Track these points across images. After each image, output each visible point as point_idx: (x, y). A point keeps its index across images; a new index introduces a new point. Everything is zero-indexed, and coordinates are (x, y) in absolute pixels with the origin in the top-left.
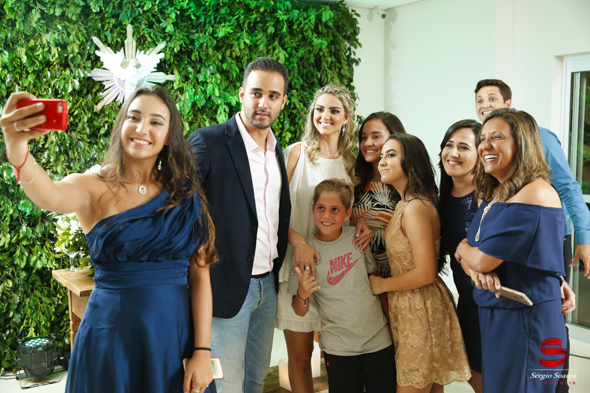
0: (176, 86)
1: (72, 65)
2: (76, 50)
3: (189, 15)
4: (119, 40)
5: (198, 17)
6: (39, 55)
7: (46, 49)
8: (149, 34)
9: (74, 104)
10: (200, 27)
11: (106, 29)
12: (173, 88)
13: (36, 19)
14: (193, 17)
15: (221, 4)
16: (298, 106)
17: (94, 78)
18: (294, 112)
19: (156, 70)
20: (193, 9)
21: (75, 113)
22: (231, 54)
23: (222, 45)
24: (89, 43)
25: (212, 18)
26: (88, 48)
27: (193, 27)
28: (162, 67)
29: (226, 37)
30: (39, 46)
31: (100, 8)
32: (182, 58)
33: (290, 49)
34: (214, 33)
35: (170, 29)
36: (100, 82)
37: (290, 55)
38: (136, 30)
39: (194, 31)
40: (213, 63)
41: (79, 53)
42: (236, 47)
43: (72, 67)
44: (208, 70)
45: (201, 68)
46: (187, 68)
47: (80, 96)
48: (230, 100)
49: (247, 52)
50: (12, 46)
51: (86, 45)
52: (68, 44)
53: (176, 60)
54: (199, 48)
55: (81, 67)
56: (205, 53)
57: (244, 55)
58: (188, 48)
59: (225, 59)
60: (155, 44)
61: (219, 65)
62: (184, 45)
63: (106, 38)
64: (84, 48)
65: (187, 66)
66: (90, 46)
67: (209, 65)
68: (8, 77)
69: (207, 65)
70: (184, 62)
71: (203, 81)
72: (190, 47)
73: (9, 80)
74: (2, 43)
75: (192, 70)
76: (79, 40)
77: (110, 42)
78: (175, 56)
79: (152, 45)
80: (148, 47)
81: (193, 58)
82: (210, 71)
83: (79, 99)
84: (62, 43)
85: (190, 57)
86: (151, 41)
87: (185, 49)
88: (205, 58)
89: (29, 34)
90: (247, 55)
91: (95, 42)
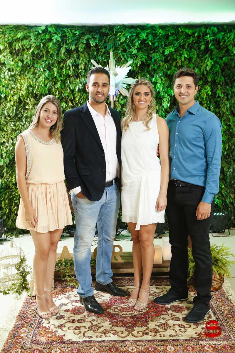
1: (80, 76)
2: (83, 68)
3: (148, 43)
4: (106, 60)
5: (153, 44)
6: (64, 71)
7: (68, 68)
8: (123, 55)
9: (81, 97)
10: (155, 50)
11: (99, 55)
13: (63, 53)
14: (150, 44)
15: (170, 34)
16: (220, 96)
18: (218, 99)
19: (127, 76)
20: (150, 39)
21: (82, 102)
22: (176, 64)
23: (168, 59)
24: (90, 64)
25: (163, 43)
26: (90, 66)
27: (151, 49)
28: (131, 74)
29: (171, 53)
30: (65, 67)
31: (96, 43)
32: (144, 69)
33: (215, 59)
34: (164, 52)
35: (135, 52)
37: (215, 62)
38: (116, 55)
39: (152, 52)
40: (161, 71)
41: (84, 69)
42: (179, 60)
43: (80, 77)
44: (157, 75)
45: (154, 74)
46: (146, 75)
47: (84, 92)
48: (171, 93)
49: (187, 62)
50: (52, 68)
51: (89, 64)
52: (78, 65)
53: (141, 70)
54: (154, 62)
55: (85, 77)
56: (158, 65)
57: (185, 65)
58: (148, 63)
59: (171, 68)
60: (127, 61)
61: (166, 71)
62: (144, 61)
63: (99, 60)
64: (87, 66)
65: (146, 74)
66: (91, 65)
67: (159, 72)
68: (49, 84)
69: (158, 72)
70: (145, 71)
71: (155, 82)
72: (149, 62)
73: (49, 85)
74: (46, 66)
75: (149, 76)
76: (84, 62)
77: (101, 62)
78: (140, 68)
79: (125, 62)
80: (122, 63)
81: (150, 68)
82: (159, 76)
83: (83, 94)
84: (75, 64)
85: (149, 68)
86: (124, 60)
87: (146, 63)
88: (156, 68)
89: (60, 61)
90: (187, 64)
91: (92, 63)
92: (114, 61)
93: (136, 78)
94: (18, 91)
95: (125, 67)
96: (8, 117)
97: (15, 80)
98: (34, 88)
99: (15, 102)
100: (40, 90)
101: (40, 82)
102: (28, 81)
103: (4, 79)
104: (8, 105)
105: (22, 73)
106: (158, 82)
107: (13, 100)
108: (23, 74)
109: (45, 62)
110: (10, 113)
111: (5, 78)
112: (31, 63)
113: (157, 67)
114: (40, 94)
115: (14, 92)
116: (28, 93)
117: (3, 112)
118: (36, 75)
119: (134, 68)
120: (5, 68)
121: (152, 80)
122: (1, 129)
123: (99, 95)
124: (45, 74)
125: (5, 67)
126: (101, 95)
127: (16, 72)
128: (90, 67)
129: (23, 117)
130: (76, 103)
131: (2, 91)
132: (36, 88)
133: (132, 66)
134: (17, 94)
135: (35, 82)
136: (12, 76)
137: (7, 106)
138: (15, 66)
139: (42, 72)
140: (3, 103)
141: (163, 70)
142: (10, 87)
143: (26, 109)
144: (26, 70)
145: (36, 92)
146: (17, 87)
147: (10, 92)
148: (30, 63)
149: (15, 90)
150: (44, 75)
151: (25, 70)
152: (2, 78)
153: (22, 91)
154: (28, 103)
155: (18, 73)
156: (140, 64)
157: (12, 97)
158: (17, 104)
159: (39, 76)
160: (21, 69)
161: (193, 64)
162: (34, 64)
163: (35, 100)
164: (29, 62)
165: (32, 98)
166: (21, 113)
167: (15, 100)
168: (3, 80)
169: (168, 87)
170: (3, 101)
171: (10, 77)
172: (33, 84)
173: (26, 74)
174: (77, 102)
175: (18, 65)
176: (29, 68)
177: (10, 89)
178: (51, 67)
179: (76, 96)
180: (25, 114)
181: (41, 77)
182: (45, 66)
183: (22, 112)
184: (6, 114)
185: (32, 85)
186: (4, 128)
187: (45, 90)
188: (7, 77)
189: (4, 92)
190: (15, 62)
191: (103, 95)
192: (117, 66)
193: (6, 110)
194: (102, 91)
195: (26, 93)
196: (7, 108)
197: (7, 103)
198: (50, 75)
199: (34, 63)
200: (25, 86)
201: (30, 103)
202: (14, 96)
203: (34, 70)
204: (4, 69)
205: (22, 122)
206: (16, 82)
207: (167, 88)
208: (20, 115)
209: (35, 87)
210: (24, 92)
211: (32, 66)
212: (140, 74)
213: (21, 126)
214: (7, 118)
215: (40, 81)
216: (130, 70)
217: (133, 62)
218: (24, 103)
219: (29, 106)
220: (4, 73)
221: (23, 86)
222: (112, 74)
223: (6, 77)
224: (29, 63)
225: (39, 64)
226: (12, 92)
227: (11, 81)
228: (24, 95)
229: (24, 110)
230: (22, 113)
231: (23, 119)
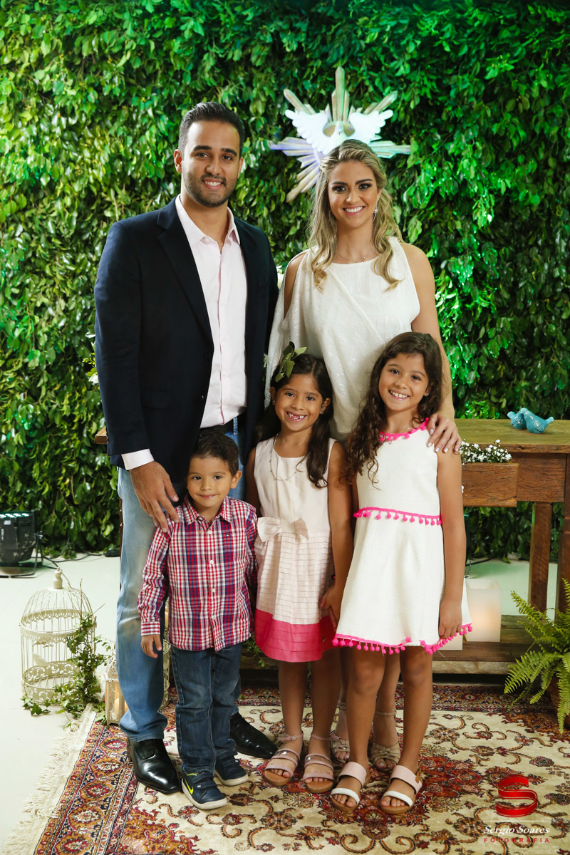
0: (410, 163)
1: (253, 133)
2: (261, 111)
3: (441, 46)
4: (323, 92)
5: (455, 49)
8: (372, 79)
9: (252, 190)
10: (460, 65)
11: (305, 77)
12: (406, 165)
13: (208, 68)
14: (447, 49)
15: (502, 22)
17: (286, 152)
19: (379, 138)
20: (447, 35)
21: (254, 204)
22: (516, 107)
23: (495, 92)
24: (281, 100)
25: (482, 46)
26: (279, 106)
27: (450, 64)
28: (390, 132)
29: (504, 76)
31: (299, 44)
32: (427, 117)
34: (483, 72)
35: (404, 70)
36: (295, 157)
38: (351, 77)
39: (450, 72)
40: (475, 124)
41: (264, 115)
42: (525, 95)
43: (253, 135)
44: (463, 136)
45: (454, 132)
46: (432, 134)
47: (261, 178)
48: (499, 186)
49: (545, 102)
50: (178, 109)
51: (276, 103)
52: (249, 102)
53: (419, 121)
54: (455, 100)
55: (265, 136)
56: (467, 107)
57: (540, 109)
58: (437, 100)
59: (502, 116)
60: (382, 96)
61: (487, 126)
62: (429, 96)
63: (305, 91)
64: (273, 107)
65: (432, 131)
66: (282, 104)
67: (468, 128)
68: (167, 152)
69: (465, 128)
70: (428, 123)
71: (456, 154)
72: (440, 99)
73: (168, 156)
74: (162, 104)
75: (439, 137)
76: (265, 95)
77: (310, 96)
78: (415, 115)
79: (375, 98)
80: (367, 102)
81: (444, 117)
82: (466, 138)
83: (259, 182)
84: (240, 101)
85: (439, 115)
86: (375, 92)
87: (432, 101)
88: (461, 115)
89: (199, 90)
90: (545, 108)
91: (286, 97)
92: (347, 95)
93: (403, 141)
94: (86, 169)
95: (375, 113)
96: (55, 238)
97: (77, 139)
98: (127, 161)
99: (77, 200)
100: (143, 169)
101: (145, 146)
102: (111, 143)
103: (48, 135)
104: (56, 206)
105: (97, 120)
106: (463, 154)
107: (71, 193)
108: (99, 123)
109: (159, 91)
110: (61, 228)
111: (51, 132)
112: (123, 94)
113: (464, 112)
114: (143, 178)
115: (74, 171)
116: (112, 174)
117: (44, 224)
118: (133, 127)
119: (398, 116)
120: (51, 106)
121: (447, 148)
122: (38, 270)
123: (211, 184)
124: (159, 124)
125: (53, 103)
126: (215, 184)
127: (81, 117)
128: (280, 110)
129: (97, 240)
130: (238, 206)
131: (42, 167)
132: (134, 162)
133: (393, 110)
134: (81, 177)
135: (132, 146)
136: (70, 128)
137: (54, 209)
138: (80, 101)
139: (150, 119)
140: (45, 201)
141: (478, 122)
142: (63, 158)
143: (106, 219)
144: (108, 113)
145: (132, 172)
146: (83, 159)
147: (65, 171)
148: (120, 94)
149: (78, 167)
150: (157, 127)
151: (105, 111)
152: (45, 134)
153: (96, 168)
154: (110, 203)
155: (87, 120)
156: (418, 105)
157: (68, 184)
158: (82, 205)
159: (143, 131)
160: (94, 111)
161: (563, 107)
162: (131, 96)
163: (130, 195)
164: (117, 92)
165: (121, 188)
166: (90, 229)
167: (76, 194)
168: (47, 138)
169: (489, 169)
170: (45, 196)
171: (63, 131)
172: (126, 151)
173: (109, 123)
174: (243, 202)
175: (87, 100)
176: (115, 108)
177: (63, 163)
178: (174, 107)
179: (240, 188)
180: (102, 232)
181: (147, 133)
182: (158, 103)
183: (93, 227)
184: (52, 232)
185: (123, 154)
186: (44, 268)
187: (157, 168)
188: (58, 131)
189: (49, 172)
190: (79, 91)
191: (224, 183)
192: (352, 108)
193: (50, 220)
194: (220, 171)
195: (106, 175)
196: (54, 214)
197: (56, 199)
198: (172, 129)
199: (129, 95)
200: (104, 158)
201: (115, 204)
202: (73, 181)
203: (131, 113)
204: (49, 109)
205: (93, 252)
206: (82, 144)
207: (487, 173)
208: (88, 235)
209: (132, 160)
210: (100, 173)
211: (125, 103)
212: (414, 132)
213: (89, 264)
214: (53, 240)
215: (144, 143)
216: (388, 121)
217: (398, 99)
218: (99, 201)
219: (112, 211)
220: (50, 119)
221: (99, 157)
222: (340, 130)
223: (53, 131)
224: (118, 95)
225: (143, 99)
226: (69, 171)
227: (67, 143)
228: (100, 179)
229: (99, 221)
230: (95, 230)
231: (95, 244)
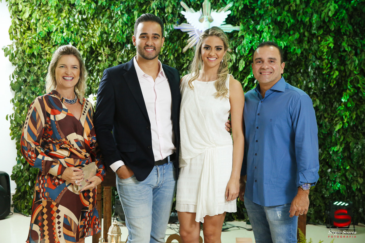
0: (240, 35)
1: (166, 21)
2: (170, 11)
4: (199, 3)
7: (152, 12)
9: (166, 47)
12: (237, 35)
16: (347, 49)
17: (182, 30)
18: (344, 54)
19: (225, 23)
23: (279, 2)
28: (230, 20)
32: (247, 13)
40: (269, 17)
41: (172, 13)
42: (293, 3)
44: (264, 22)
45: (260, 20)
46: (250, 21)
48: (281, 45)
49: (303, 6)
50: (132, 11)
52: (165, 7)
53: (243, 15)
54: (260, 6)
55: (172, 23)
56: (266, 9)
57: (300, 9)
59: (282, 13)
61: (275, 17)
63: (190, 2)
64: (176, 9)
66: (180, 8)
68: (127, 30)
69: (264, 18)
70: (248, 16)
71: (260, 30)
72: (253, 5)
74: (125, 9)
75: (253, 22)
76: (172, 4)
77: (193, 5)
78: (241, 13)
79: (223, 5)
80: (219, 7)
83: (169, 44)
84: (161, 7)
85: (253, 13)
86: (223, 2)
87: (249, 6)
88: (263, 13)
89: (142, 2)
90: (303, 9)
91: (182, 5)
92: (210, 4)
93: (236, 25)
94: (90, 38)
95: (223, 11)
97: (86, 25)
98: (109, 35)
100: (116, 38)
101: (117, 28)
102: (102, 26)
106: (264, 30)
108: (96, 17)
109: (123, 3)
114: (116, 42)
116: (102, 41)
118: (112, 19)
119: (234, 13)
121: (256, 27)
123: (149, 50)
124: (123, 18)
125: (76, 9)
127: (88, 15)
128: (179, 11)
129: (95, 70)
131: (70, 37)
132: (112, 35)
134: (88, 42)
135: (111, 28)
136: (83, 20)
138: (87, 8)
139: (119, 15)
143: (99, 61)
145: (111, 40)
146: (89, 34)
149: (86, 37)
151: (99, 12)
152: (72, 23)
154: (101, 54)
155: (91, 16)
156: (242, 8)
157: (82, 45)
158: (88, 55)
159: (116, 21)
160: (94, 12)
161: (311, 8)
163: (110, 50)
165: (106, 47)
166: (92, 65)
167: (85, 50)
169: (276, 37)
171: (80, 21)
173: (101, 17)
175: (91, 7)
176: (104, 11)
177: (79, 36)
180: (97, 67)
185: (107, 31)
187: (122, 37)
190: (87, 3)
191: (154, 49)
192: (212, 9)
194: (152, 44)
195: (99, 41)
198: (129, 20)
199: (110, 5)
200: (98, 33)
203: (111, 13)
204: (74, 11)
205: (93, 76)
206: (88, 27)
208: (91, 68)
210: (96, 40)
211: (108, 9)
212: (241, 20)
218: (96, 53)
219: (102, 57)
220: (74, 16)
222: (206, 20)
223: (75, 21)
224: (105, 5)
225: (116, 6)
226: (82, 39)
227: (82, 26)
228: (97, 43)
229: (96, 62)
